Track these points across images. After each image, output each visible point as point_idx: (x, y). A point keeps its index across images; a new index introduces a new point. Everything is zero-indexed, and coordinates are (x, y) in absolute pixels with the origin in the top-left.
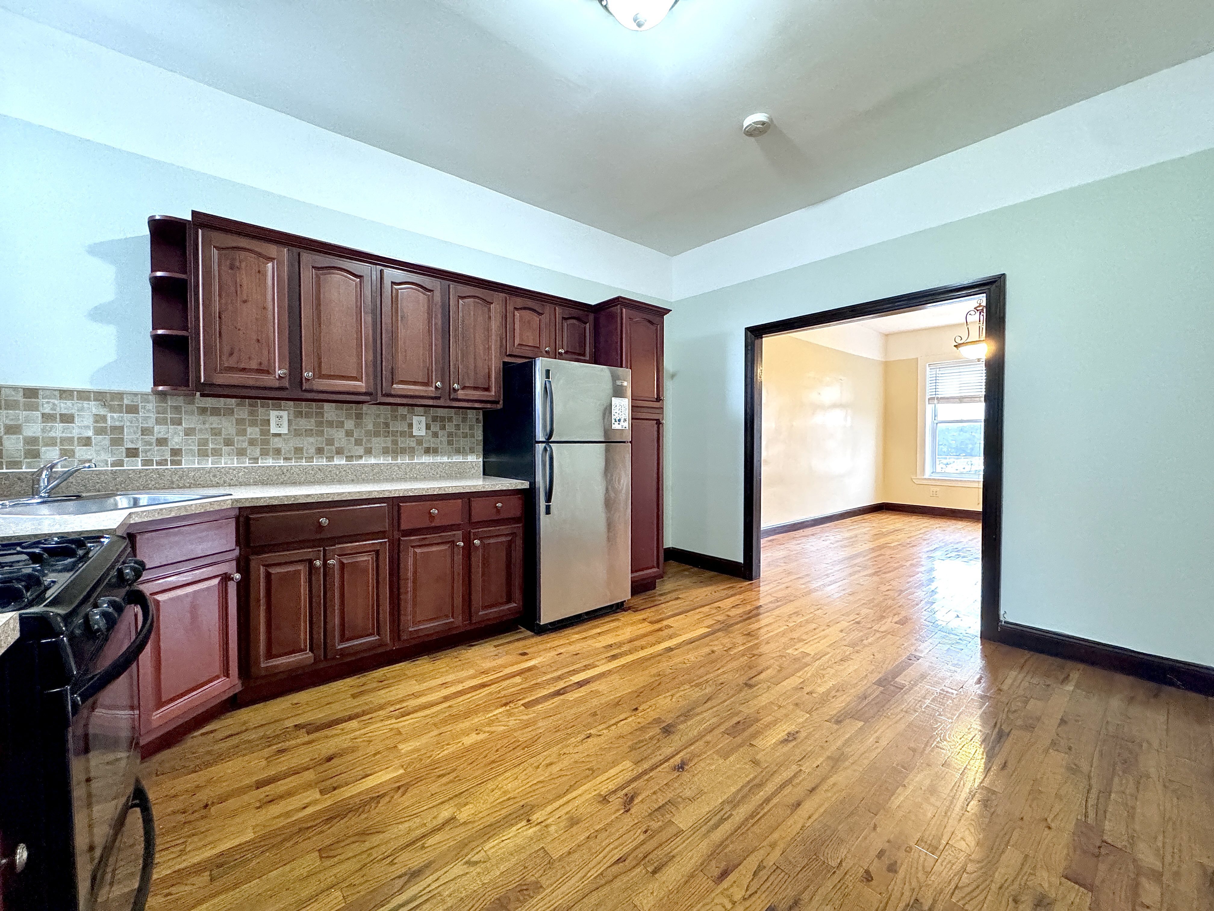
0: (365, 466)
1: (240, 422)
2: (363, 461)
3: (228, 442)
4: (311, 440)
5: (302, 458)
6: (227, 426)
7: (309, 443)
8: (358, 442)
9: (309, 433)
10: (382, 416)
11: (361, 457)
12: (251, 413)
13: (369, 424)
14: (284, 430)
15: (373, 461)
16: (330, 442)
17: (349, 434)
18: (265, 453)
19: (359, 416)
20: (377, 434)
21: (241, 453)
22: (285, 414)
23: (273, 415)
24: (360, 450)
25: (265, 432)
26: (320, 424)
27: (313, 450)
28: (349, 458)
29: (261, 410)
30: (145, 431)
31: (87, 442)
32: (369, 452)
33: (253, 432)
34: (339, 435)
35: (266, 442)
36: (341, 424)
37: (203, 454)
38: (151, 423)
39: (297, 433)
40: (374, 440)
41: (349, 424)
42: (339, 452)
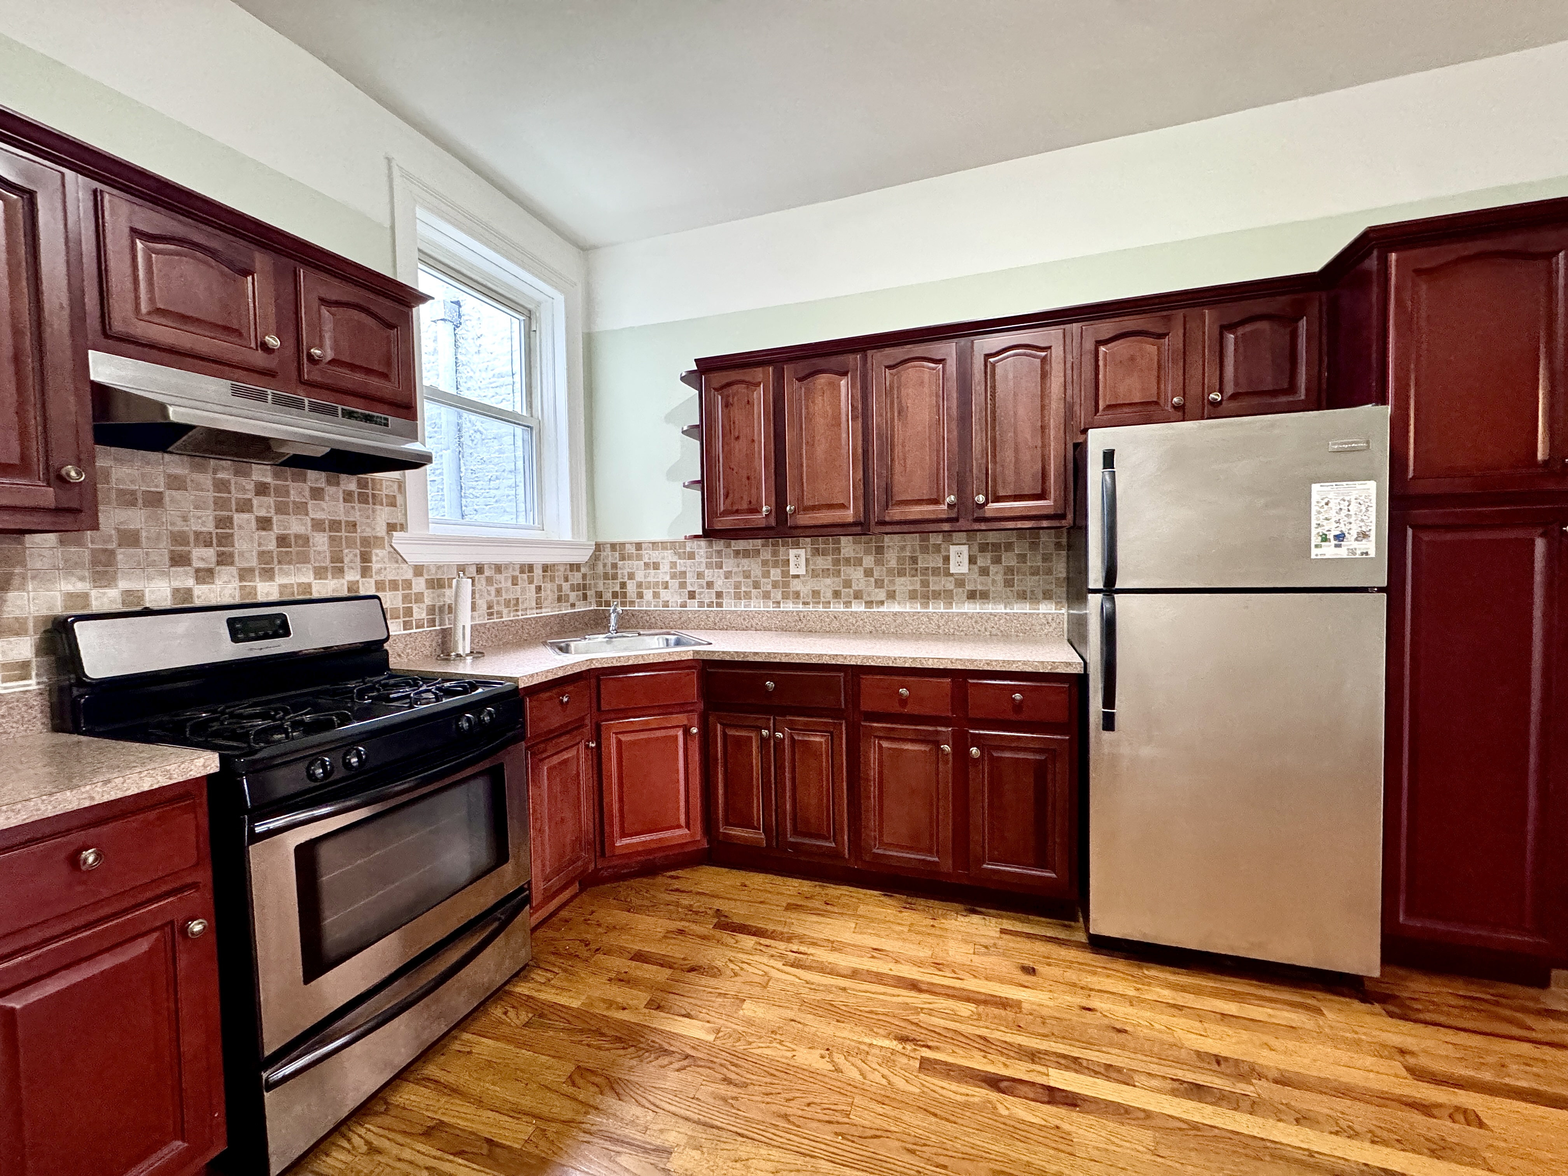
0: (884, 615)
1: (765, 563)
2: (884, 609)
3: (756, 585)
4: (828, 581)
5: (819, 603)
6: (754, 567)
7: (826, 585)
8: (879, 584)
9: (826, 572)
10: (908, 548)
11: (882, 603)
12: (775, 554)
13: (892, 559)
14: (802, 571)
15: (896, 608)
16: (848, 584)
17: (868, 573)
18: (785, 596)
19: (880, 550)
20: (901, 573)
21: (766, 596)
22: (802, 552)
23: (792, 552)
24: (881, 595)
25: (786, 574)
26: (837, 562)
27: (829, 594)
28: (869, 604)
29: (782, 549)
30: (700, 575)
31: (666, 586)
32: (891, 595)
33: (776, 573)
34: (856, 575)
35: (786, 585)
36: (859, 562)
37: (738, 597)
38: (703, 568)
39: (814, 574)
40: (900, 581)
41: (869, 561)
42: (858, 596)
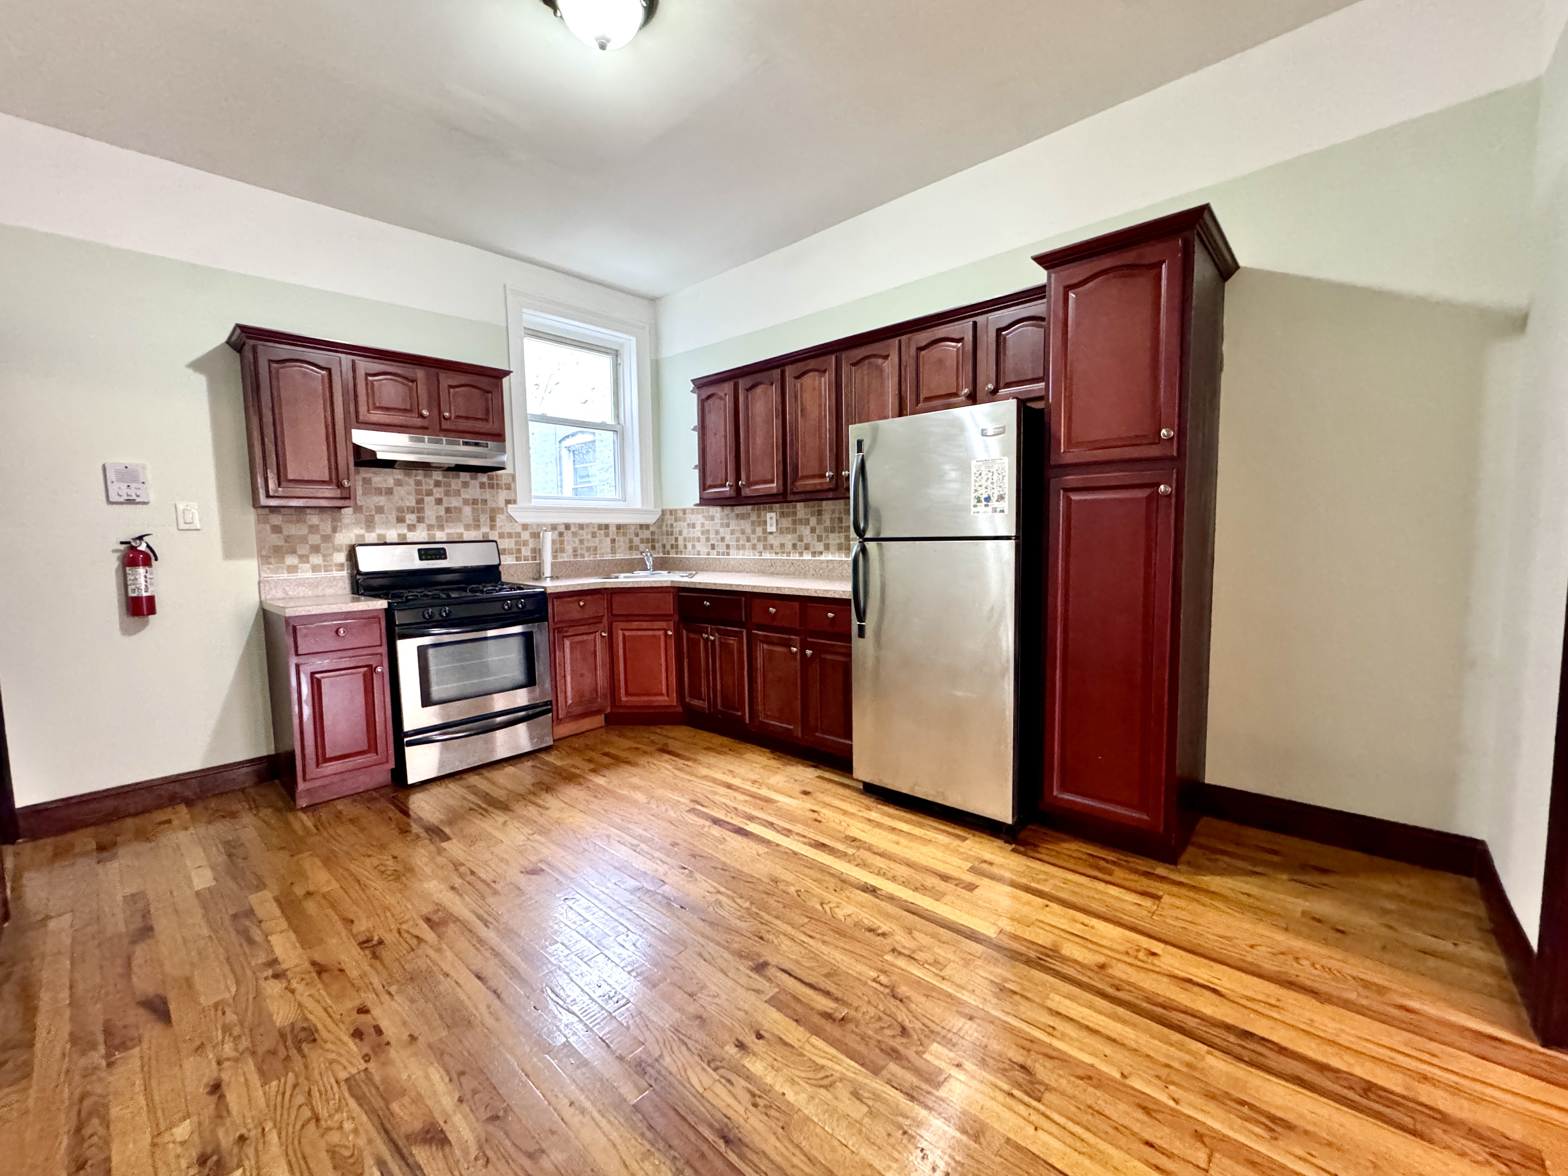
0: (822, 562)
1: (753, 523)
2: (822, 558)
3: (748, 540)
4: (789, 536)
5: (783, 553)
6: (746, 525)
7: (788, 539)
8: (820, 539)
9: (788, 530)
10: (837, 511)
11: (821, 553)
12: (759, 516)
13: (827, 518)
14: (774, 529)
15: (830, 557)
16: (801, 539)
17: (813, 530)
18: (765, 548)
19: (820, 513)
20: (833, 531)
21: (754, 547)
22: (773, 515)
23: (769, 515)
24: (820, 547)
25: (765, 531)
26: (794, 522)
27: (790, 546)
28: (814, 554)
29: (763, 513)
30: (717, 532)
31: (699, 540)
32: (827, 547)
33: (759, 530)
34: (805, 531)
35: (765, 539)
36: (807, 522)
37: (738, 548)
38: (718, 527)
39: (781, 531)
40: (831, 536)
41: (813, 521)
42: (807, 548)
